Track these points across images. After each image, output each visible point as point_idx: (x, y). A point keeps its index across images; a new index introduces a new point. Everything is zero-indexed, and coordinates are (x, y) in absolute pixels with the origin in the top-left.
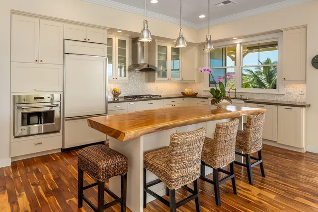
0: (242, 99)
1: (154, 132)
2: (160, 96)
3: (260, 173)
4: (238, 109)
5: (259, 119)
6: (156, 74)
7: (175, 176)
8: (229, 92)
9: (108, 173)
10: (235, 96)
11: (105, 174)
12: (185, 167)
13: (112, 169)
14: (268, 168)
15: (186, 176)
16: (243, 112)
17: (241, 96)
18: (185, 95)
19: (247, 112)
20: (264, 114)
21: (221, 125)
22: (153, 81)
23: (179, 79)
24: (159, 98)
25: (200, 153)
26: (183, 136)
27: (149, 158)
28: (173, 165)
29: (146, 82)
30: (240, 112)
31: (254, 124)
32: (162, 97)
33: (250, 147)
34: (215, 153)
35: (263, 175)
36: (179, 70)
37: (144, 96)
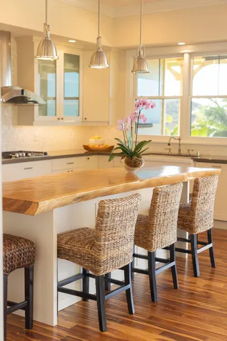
0: (189, 156)
1: (71, 203)
2: (45, 154)
3: (210, 264)
4: (184, 170)
5: (209, 183)
6: (36, 108)
7: (103, 258)
8: (169, 144)
9: (12, 262)
10: (180, 150)
11: (9, 264)
12: (115, 246)
13: (17, 256)
14: (220, 257)
15: (117, 258)
16: (189, 175)
17: (188, 150)
18: (90, 151)
19: (195, 174)
20: (217, 177)
21: (160, 190)
22: (30, 122)
23: (79, 119)
24: (44, 156)
25: (134, 228)
26: (115, 203)
27: (64, 242)
28: (102, 243)
29: (14, 125)
30: (185, 174)
31: (202, 191)
32: (50, 154)
33: (196, 224)
34: (151, 231)
35: (213, 266)
36: (78, 98)
37: (14, 153)
